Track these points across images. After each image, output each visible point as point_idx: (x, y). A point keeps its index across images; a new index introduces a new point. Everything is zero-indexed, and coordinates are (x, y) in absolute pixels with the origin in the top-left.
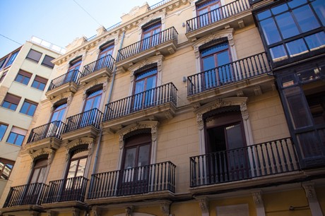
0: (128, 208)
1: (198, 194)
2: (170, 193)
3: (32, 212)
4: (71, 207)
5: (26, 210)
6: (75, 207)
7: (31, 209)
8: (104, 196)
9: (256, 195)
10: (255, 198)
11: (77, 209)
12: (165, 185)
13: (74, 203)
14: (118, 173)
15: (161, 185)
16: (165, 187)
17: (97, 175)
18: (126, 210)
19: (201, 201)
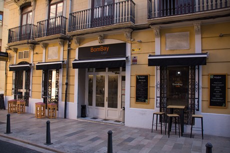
0: (100, 36)
1: (153, 24)
2: (132, 23)
3: (30, 45)
4: (57, 38)
5: (25, 44)
6: (60, 38)
7: (28, 43)
8: (82, 29)
9: (196, 25)
10: (195, 27)
11: (62, 40)
12: (128, 18)
13: (59, 35)
14: (90, 10)
15: (125, 18)
16: (128, 19)
17: (74, 13)
18: (99, 37)
19: (155, 29)
